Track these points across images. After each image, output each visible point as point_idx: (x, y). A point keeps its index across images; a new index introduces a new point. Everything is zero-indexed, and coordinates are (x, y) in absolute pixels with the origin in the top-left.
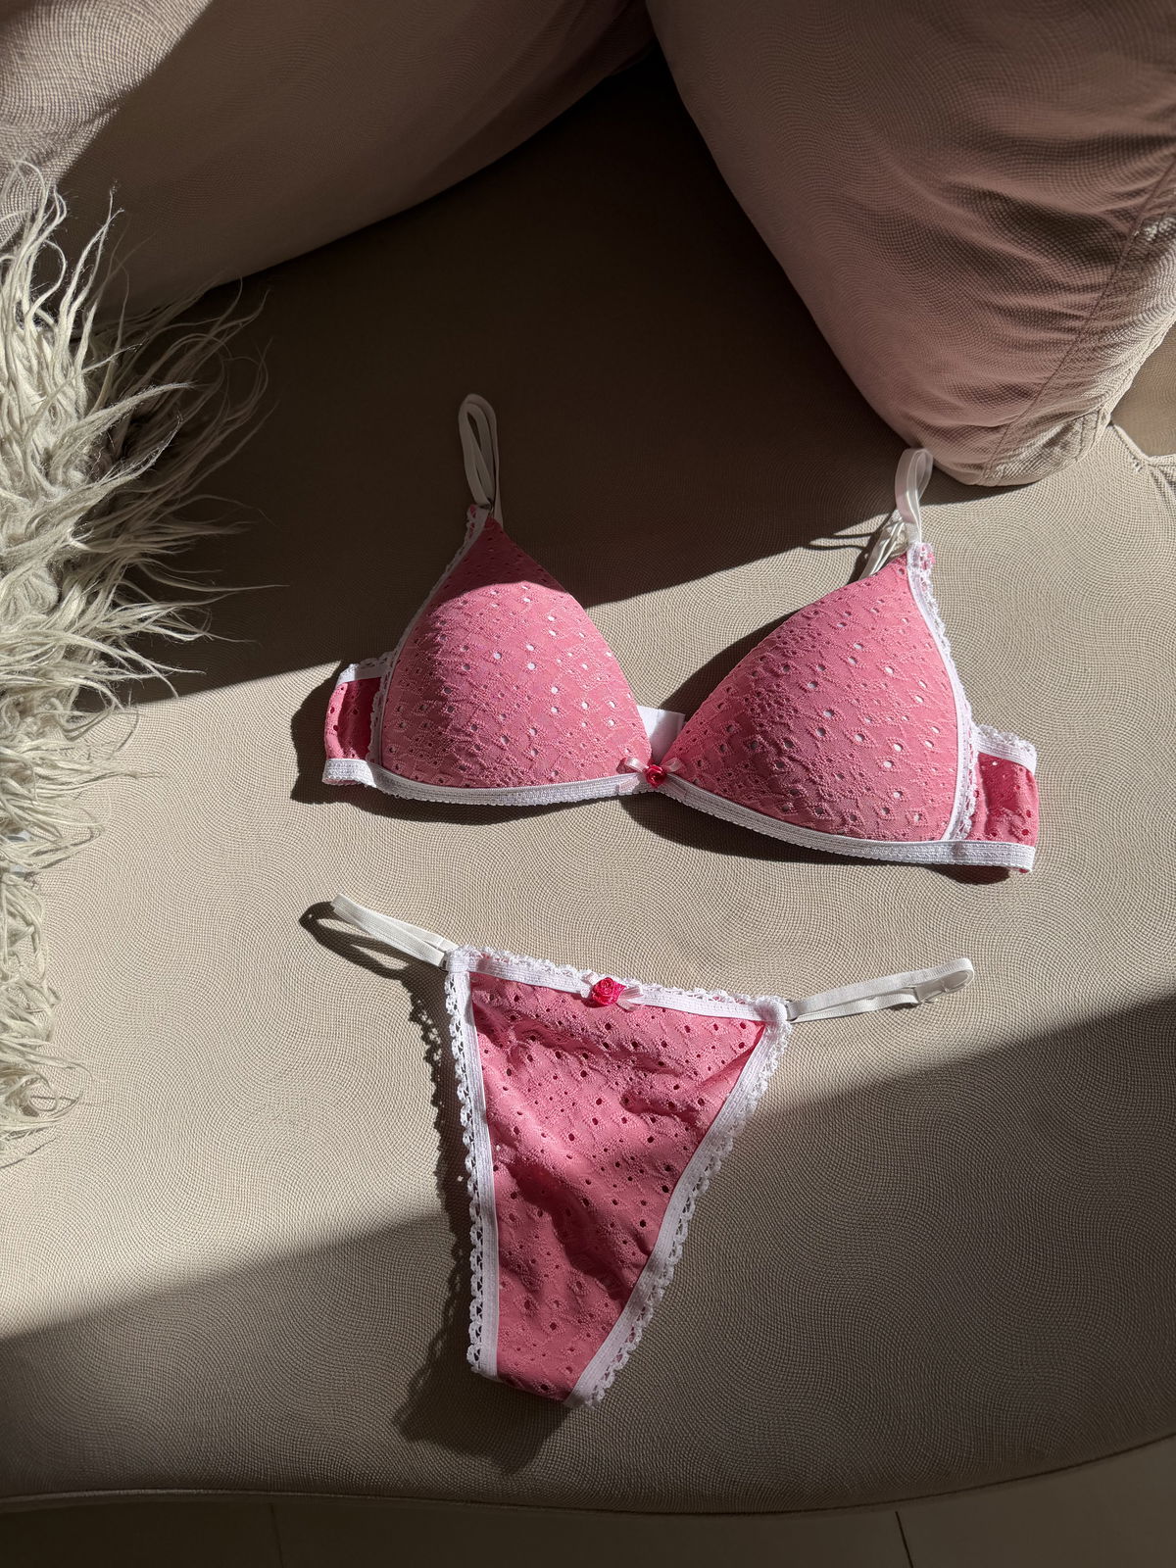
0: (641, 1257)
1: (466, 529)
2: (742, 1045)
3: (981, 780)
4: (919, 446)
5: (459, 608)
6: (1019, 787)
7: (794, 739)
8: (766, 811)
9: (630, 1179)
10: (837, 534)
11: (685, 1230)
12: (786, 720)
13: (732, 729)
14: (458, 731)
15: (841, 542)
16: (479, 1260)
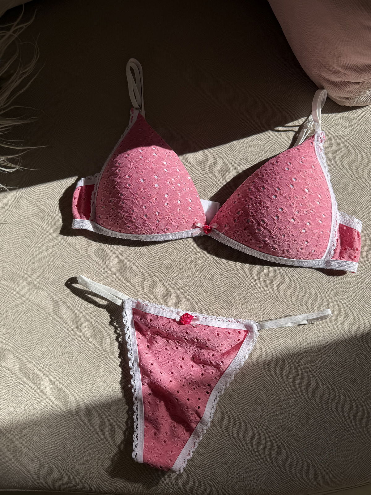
0: (198, 419)
1: (130, 118)
2: (239, 340)
3: (339, 235)
4: (323, 88)
5: (126, 157)
6: (354, 239)
7: (265, 220)
8: (252, 247)
9: (194, 389)
10: (286, 125)
11: (215, 408)
12: (263, 211)
13: (240, 213)
14: (126, 212)
15: (287, 129)
16: (137, 417)
